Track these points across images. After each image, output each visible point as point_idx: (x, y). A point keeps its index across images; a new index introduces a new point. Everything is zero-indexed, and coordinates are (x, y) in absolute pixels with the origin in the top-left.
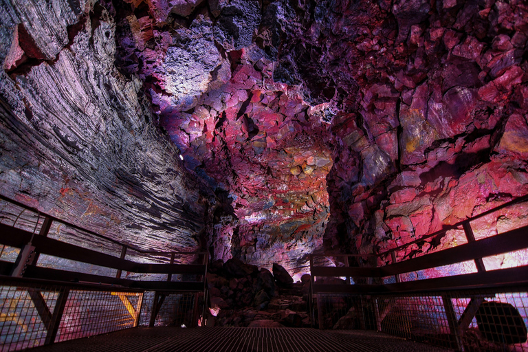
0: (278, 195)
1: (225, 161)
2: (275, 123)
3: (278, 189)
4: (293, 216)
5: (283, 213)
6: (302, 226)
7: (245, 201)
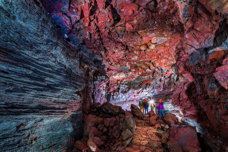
0: (132, 63)
1: (98, 41)
2: (132, 12)
3: (132, 59)
4: (140, 75)
5: (135, 73)
6: (146, 81)
7: (112, 66)
